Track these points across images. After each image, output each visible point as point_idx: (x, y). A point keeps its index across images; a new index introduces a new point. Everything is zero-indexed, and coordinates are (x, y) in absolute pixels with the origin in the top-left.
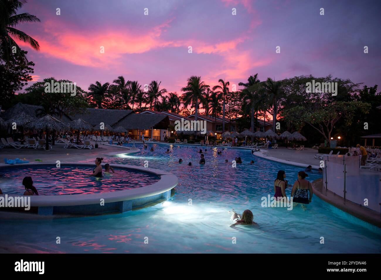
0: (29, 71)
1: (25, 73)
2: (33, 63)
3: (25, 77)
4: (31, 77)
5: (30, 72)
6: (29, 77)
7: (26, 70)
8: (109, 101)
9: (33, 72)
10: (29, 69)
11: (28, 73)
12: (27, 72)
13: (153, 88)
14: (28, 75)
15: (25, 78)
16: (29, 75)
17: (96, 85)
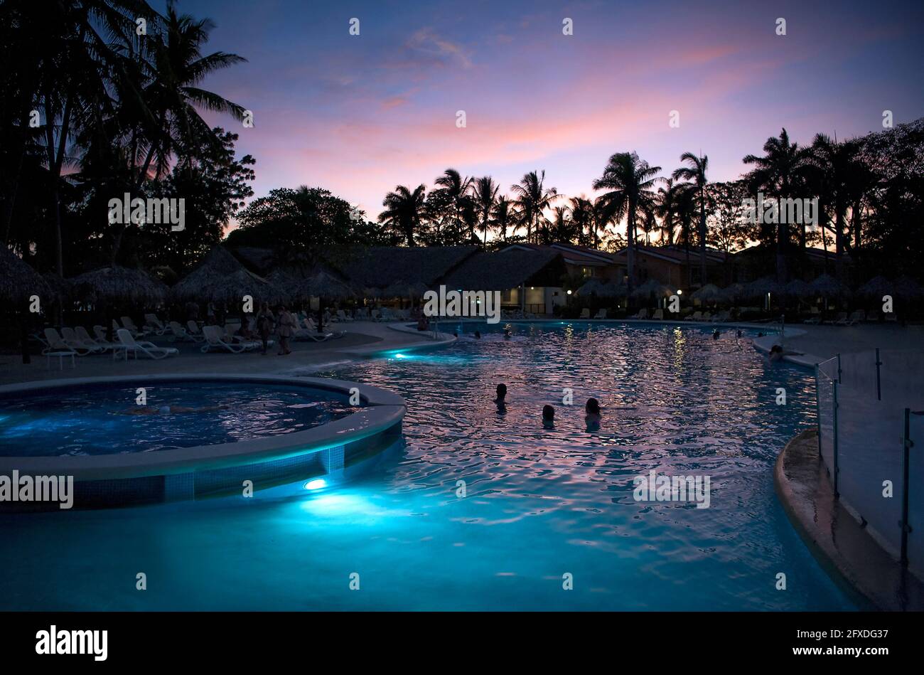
0: (245, 176)
1: (237, 181)
2: (253, 157)
3: (238, 188)
4: (250, 188)
5: (247, 177)
6: (246, 190)
7: (239, 175)
8: (428, 228)
9: (253, 178)
10: (246, 170)
11: (245, 181)
12: (242, 178)
13: (529, 189)
14: (244, 184)
15: (240, 191)
16: (247, 186)
17: (399, 193)
